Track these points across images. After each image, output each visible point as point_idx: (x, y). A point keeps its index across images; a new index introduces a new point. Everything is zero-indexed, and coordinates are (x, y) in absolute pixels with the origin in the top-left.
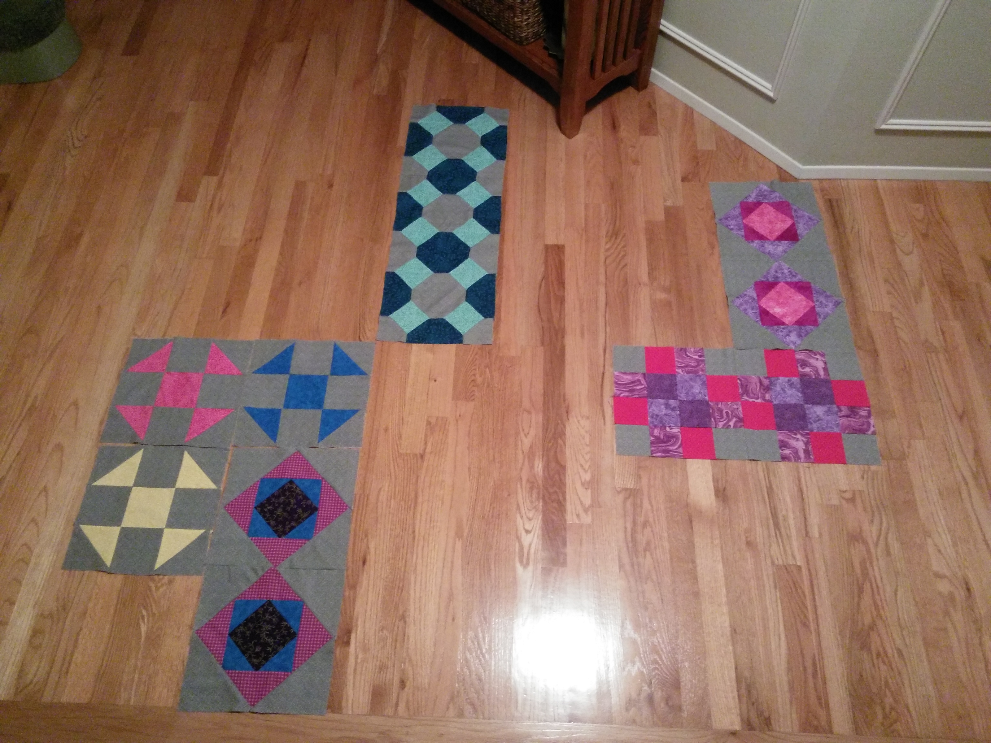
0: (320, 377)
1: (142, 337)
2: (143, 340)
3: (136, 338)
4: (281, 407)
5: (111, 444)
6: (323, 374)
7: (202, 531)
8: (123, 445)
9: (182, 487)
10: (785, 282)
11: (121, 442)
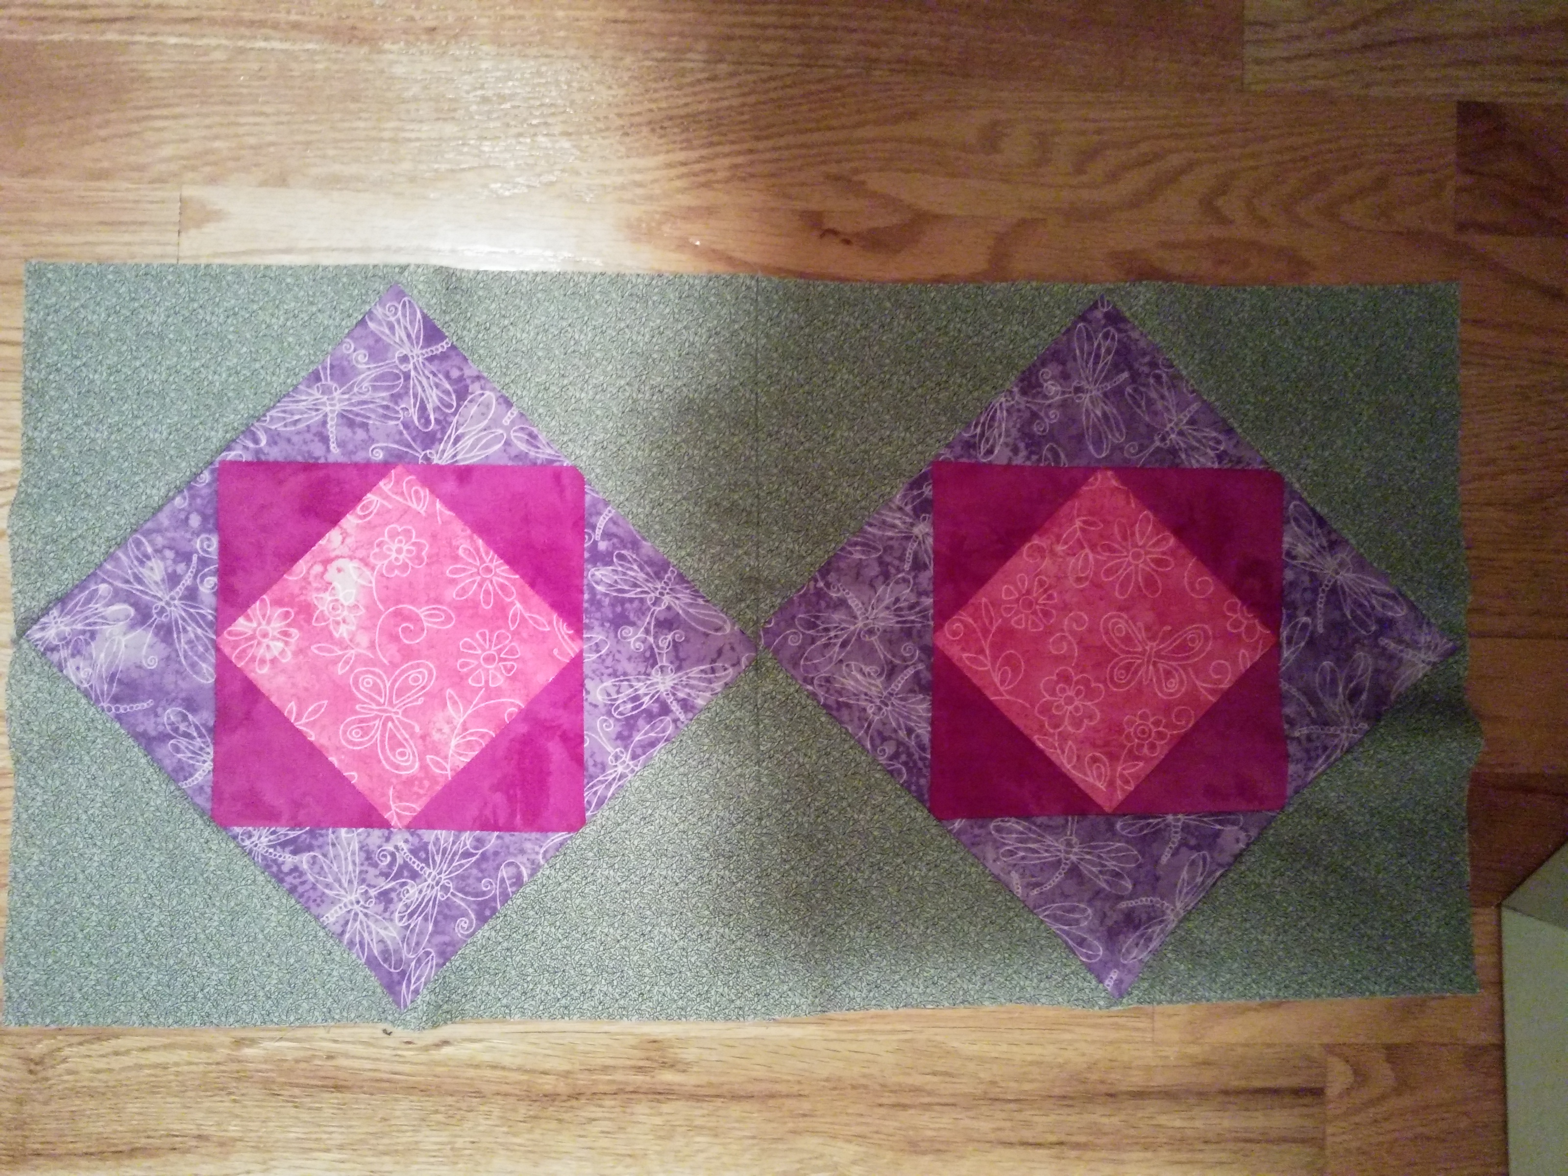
10: (577, 662)
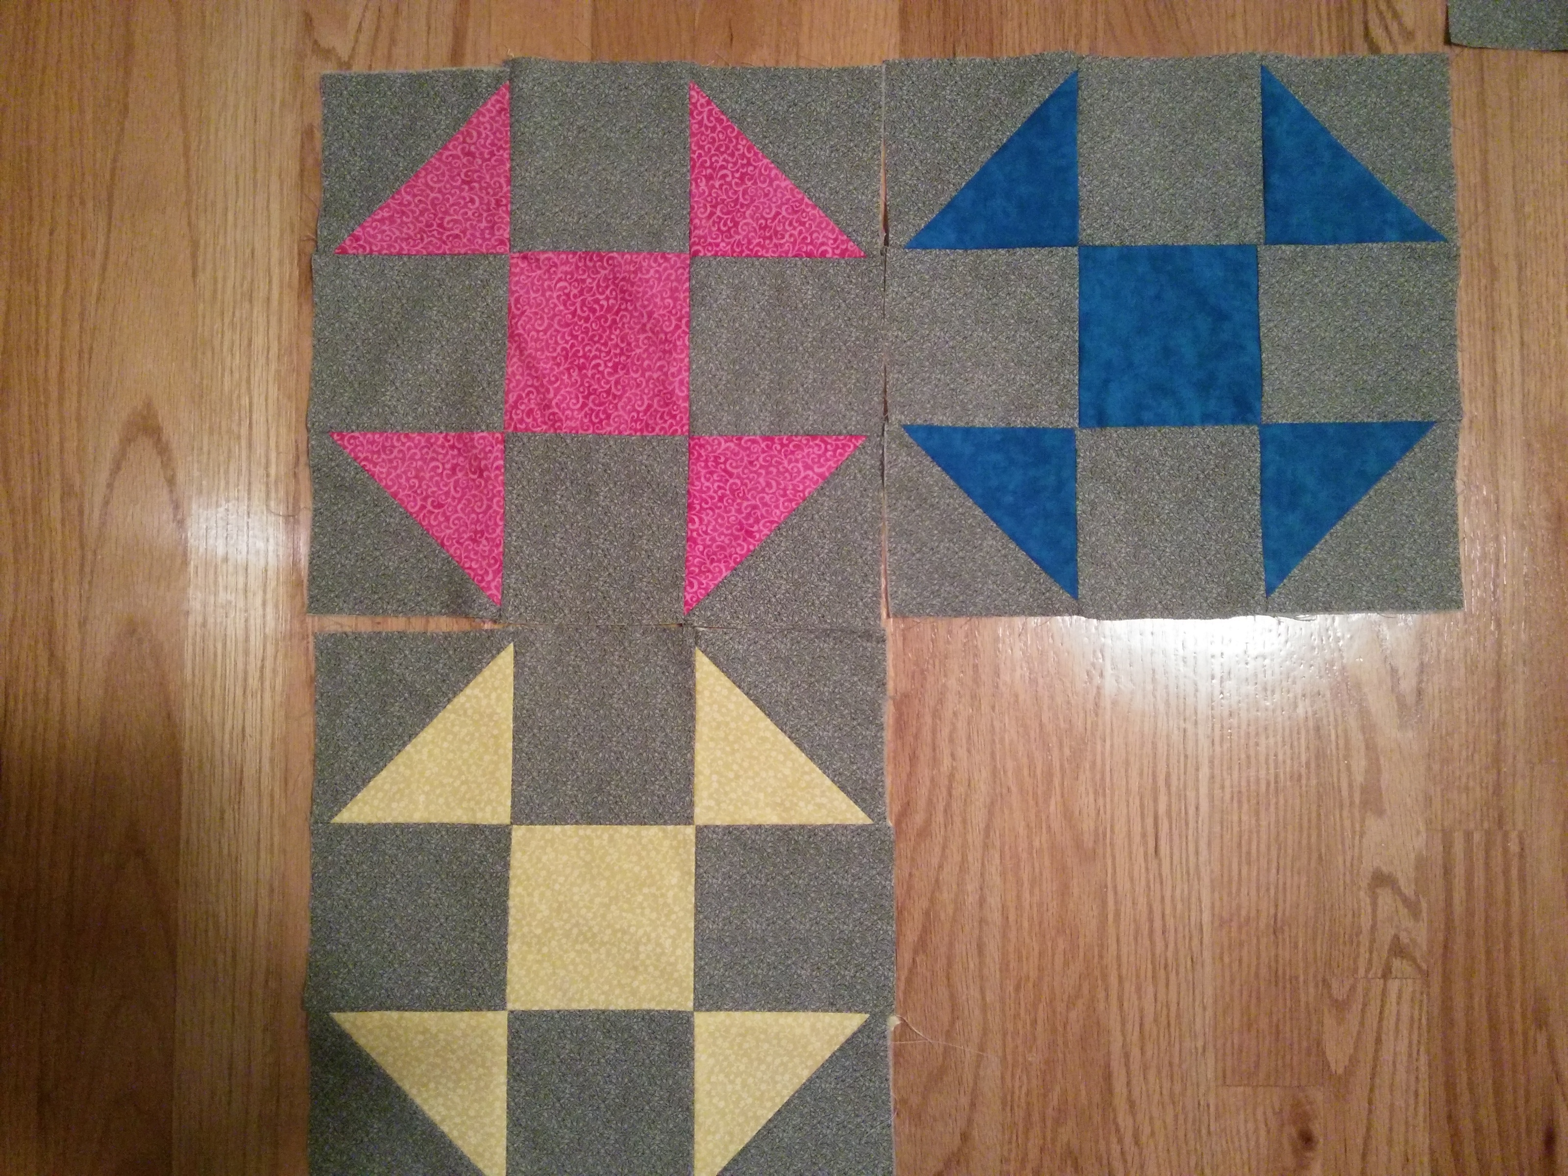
0: (1219, 252)
1: (359, 68)
2: (370, 82)
3: (330, 69)
4: (1070, 420)
5: (364, 625)
6: (1231, 239)
7: (853, 1021)
8: (417, 625)
9: (722, 820)
11: (405, 609)
